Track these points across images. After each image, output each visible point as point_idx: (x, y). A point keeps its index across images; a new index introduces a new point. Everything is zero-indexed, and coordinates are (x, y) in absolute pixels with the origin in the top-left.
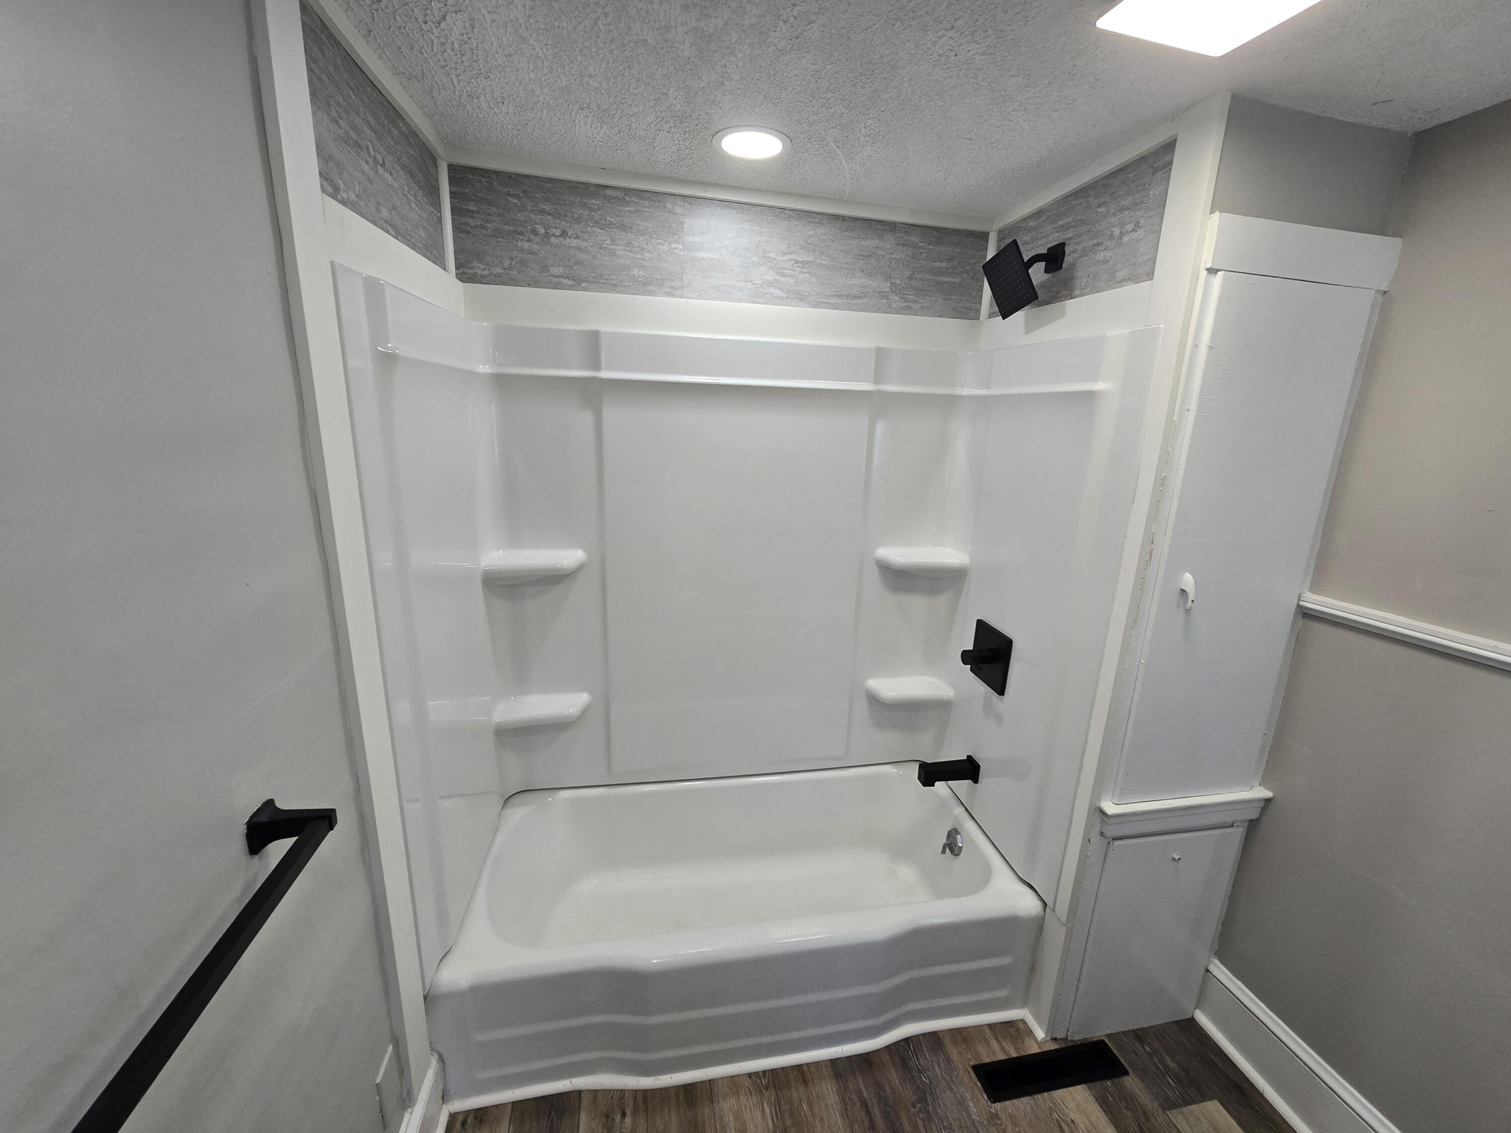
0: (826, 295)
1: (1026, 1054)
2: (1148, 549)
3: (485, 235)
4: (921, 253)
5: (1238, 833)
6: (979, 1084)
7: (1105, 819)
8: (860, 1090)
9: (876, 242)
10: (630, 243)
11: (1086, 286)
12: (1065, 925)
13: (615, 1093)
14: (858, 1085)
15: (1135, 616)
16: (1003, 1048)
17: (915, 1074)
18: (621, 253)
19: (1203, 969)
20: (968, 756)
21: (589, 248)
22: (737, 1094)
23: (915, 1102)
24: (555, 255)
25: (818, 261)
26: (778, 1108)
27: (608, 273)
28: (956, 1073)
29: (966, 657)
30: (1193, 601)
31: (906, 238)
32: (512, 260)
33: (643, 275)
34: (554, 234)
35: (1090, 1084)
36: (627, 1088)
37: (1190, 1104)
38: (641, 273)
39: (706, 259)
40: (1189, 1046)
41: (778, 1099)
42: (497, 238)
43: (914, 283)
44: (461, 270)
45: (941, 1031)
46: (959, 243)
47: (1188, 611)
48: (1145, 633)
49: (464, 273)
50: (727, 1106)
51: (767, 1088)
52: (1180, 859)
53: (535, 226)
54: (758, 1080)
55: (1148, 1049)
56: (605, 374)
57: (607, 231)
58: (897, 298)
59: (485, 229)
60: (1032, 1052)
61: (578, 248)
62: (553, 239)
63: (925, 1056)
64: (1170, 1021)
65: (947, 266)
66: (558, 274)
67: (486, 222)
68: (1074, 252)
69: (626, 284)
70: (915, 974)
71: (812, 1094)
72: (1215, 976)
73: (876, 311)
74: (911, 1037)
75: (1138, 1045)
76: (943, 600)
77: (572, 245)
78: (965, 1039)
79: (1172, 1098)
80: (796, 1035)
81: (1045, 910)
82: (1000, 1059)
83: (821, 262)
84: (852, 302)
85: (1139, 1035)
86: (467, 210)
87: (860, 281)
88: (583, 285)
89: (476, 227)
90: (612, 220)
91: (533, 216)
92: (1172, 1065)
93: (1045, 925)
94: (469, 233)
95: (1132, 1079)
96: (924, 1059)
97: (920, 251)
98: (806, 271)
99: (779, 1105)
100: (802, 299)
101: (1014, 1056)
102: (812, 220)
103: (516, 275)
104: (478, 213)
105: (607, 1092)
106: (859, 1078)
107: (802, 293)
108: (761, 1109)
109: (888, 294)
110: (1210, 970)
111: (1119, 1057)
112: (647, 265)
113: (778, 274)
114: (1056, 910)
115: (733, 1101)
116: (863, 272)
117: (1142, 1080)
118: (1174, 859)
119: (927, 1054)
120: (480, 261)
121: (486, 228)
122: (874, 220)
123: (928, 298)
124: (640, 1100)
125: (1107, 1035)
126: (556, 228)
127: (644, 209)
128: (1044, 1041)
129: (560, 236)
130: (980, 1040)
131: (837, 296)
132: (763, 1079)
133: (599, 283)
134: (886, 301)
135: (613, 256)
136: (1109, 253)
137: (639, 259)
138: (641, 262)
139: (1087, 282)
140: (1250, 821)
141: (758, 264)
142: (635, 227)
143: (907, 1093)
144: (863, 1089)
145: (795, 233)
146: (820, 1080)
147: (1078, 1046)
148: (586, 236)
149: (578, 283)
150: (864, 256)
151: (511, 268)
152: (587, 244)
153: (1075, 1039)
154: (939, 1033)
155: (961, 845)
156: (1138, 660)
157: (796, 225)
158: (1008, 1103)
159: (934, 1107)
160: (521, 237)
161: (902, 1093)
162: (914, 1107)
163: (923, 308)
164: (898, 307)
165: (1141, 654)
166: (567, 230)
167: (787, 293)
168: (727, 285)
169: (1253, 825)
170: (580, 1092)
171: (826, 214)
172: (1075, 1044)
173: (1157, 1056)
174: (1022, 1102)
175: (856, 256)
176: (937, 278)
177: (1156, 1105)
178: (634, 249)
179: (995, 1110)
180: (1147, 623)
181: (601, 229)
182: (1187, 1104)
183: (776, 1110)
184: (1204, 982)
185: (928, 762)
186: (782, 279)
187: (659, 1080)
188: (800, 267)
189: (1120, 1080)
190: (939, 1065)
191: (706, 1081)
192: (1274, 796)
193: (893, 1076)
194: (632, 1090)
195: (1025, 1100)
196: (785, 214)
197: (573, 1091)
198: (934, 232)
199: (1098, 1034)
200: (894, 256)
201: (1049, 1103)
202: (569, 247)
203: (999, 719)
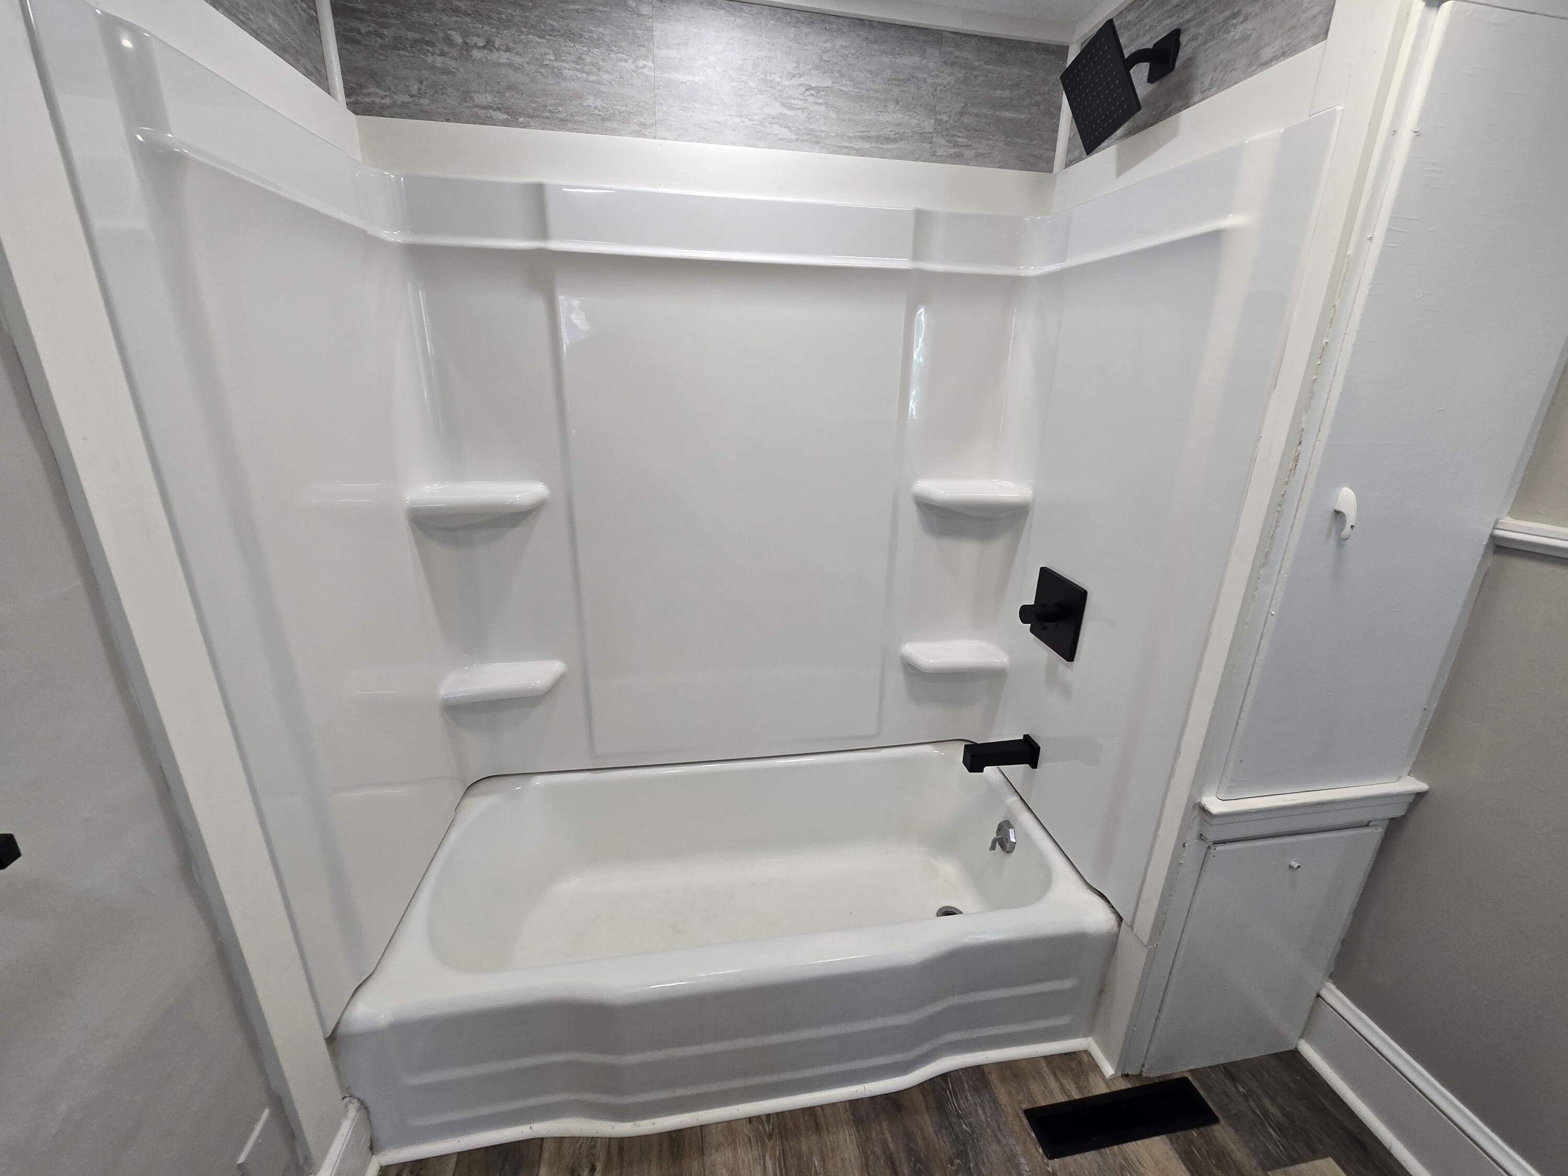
0: (849, 137)
1: (1090, 1095)
2: (1294, 452)
3: (381, 46)
4: (976, 76)
5: (1375, 835)
6: (1033, 1135)
7: (1207, 818)
8: (885, 1140)
9: (916, 60)
10: (580, 58)
11: (1211, 84)
12: (1146, 946)
13: (585, 1142)
14: (883, 1134)
15: (1267, 550)
16: (1062, 1087)
17: (954, 1120)
18: (570, 73)
19: (1314, 995)
20: (1025, 736)
21: (525, 65)
22: (733, 1144)
23: (953, 1157)
24: (479, 76)
25: (837, 87)
26: (782, 1163)
27: (553, 102)
28: (1004, 1119)
29: (1026, 614)
30: (1352, 527)
31: (957, 53)
32: (421, 82)
33: (601, 106)
34: (475, 44)
35: (1171, 1135)
36: (599, 1135)
37: (1298, 1163)
38: (599, 103)
39: (685, 83)
40: (1292, 1086)
41: (783, 1151)
42: (399, 50)
43: (966, 120)
44: (353, 99)
45: (987, 1065)
46: (1027, 61)
47: (1341, 542)
48: (1279, 573)
49: (357, 102)
50: (720, 1159)
51: (770, 1137)
52: (1299, 867)
53: (449, 32)
54: (760, 1127)
55: (1241, 1089)
56: (555, 245)
57: (549, 40)
58: (942, 141)
59: (381, 38)
60: (1098, 1093)
61: (510, 65)
62: (475, 53)
63: (966, 1097)
64: (1270, 1053)
65: (1011, 96)
66: (485, 104)
67: (381, 27)
68: (1195, 38)
69: (577, 118)
70: (955, 1000)
71: (826, 1146)
72: (1329, 1004)
73: (916, 160)
74: (949, 1072)
75: (1229, 1083)
76: (998, 547)
77: (502, 61)
78: (1016, 1076)
79: (1275, 1154)
80: (807, 1073)
81: (1119, 926)
82: (1059, 1101)
83: (842, 88)
84: (883, 146)
85: (1230, 1071)
86: (354, 10)
87: (893, 117)
88: (521, 120)
89: (368, 34)
90: (554, 23)
91: (445, 18)
92: (1273, 1109)
93: (1119, 944)
94: (358, 43)
95: (1223, 1127)
96: (964, 1099)
97: (975, 73)
98: (820, 101)
99: (784, 1161)
100: (817, 143)
101: (1077, 1097)
102: (827, 26)
103: (428, 105)
104: (369, 13)
105: (574, 1140)
106: (884, 1124)
107: (816, 134)
108: (762, 1164)
109: (931, 135)
110: (1323, 996)
111: (1206, 1100)
112: (605, 91)
113: (784, 105)
114: (1135, 927)
115: (729, 1153)
116: (897, 103)
117: (1236, 1130)
118: (1291, 867)
119: (969, 1095)
120: (378, 85)
121: (382, 36)
122: (913, 27)
123: (984, 142)
124: (614, 1151)
125: (1191, 1071)
126: (478, 36)
127: (597, 8)
128: (1113, 1078)
129: (484, 47)
130: (1034, 1078)
131: (863, 138)
132: (766, 1126)
133: (543, 117)
134: (927, 146)
135: (558, 77)
136: (1250, 24)
137: (593, 82)
138: (597, 86)
139: (1212, 79)
140: (1392, 819)
141: (756, 90)
142: (586, 35)
143: (943, 1146)
144: (889, 1139)
145: (806, 45)
146: (837, 1128)
147: (1155, 1084)
148: (519, 48)
149: (513, 117)
150: (899, 80)
151: (421, 95)
152: (523, 60)
153: (1152, 1076)
154: (984, 1067)
155: (1013, 840)
156: (1266, 609)
157: (807, 34)
158: (1068, 1159)
159: (977, 1164)
160: (431, 49)
161: (937, 1146)
162: (952, 1164)
163: (977, 156)
164: (945, 154)
165: (1271, 603)
166: (493, 38)
167: (796, 133)
168: (715, 122)
169: (1395, 826)
170: (542, 1140)
171: (847, 18)
172: (1151, 1082)
173: (1253, 1100)
174: (1086, 1158)
175: (889, 80)
176: (997, 113)
177: (1254, 1163)
178: (587, 68)
179: (1052, 1169)
180: (1283, 559)
181: (539, 36)
182: (1294, 1162)
183: (780, 1165)
184: (1313, 1010)
185: (979, 743)
186: (789, 113)
187: (639, 1126)
188: (813, 95)
189: (1209, 1128)
190: (983, 1109)
191: (696, 1127)
192: (1429, 789)
193: (926, 1123)
194: (606, 1138)
195: (1091, 1155)
196: (791, 17)
197: (534, 1139)
198: (995, 47)
199: (1180, 1070)
200: (940, 81)
201: (1119, 1159)
202: (498, 64)
203: (1067, 691)
